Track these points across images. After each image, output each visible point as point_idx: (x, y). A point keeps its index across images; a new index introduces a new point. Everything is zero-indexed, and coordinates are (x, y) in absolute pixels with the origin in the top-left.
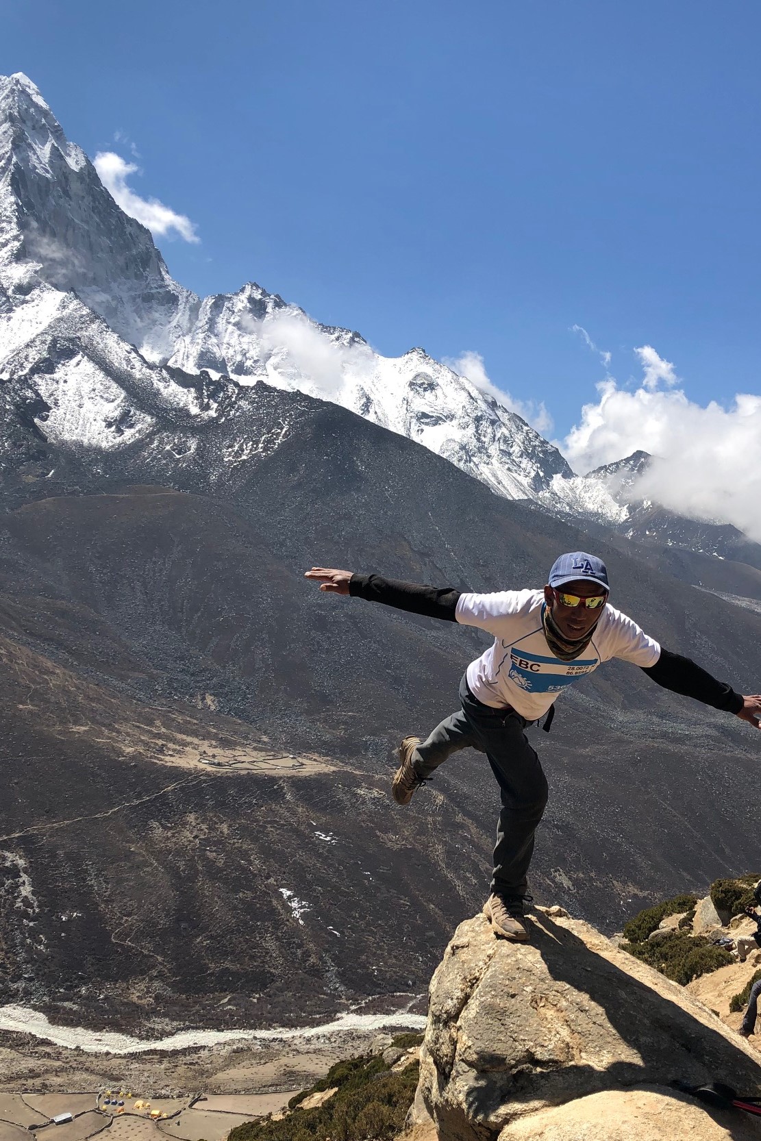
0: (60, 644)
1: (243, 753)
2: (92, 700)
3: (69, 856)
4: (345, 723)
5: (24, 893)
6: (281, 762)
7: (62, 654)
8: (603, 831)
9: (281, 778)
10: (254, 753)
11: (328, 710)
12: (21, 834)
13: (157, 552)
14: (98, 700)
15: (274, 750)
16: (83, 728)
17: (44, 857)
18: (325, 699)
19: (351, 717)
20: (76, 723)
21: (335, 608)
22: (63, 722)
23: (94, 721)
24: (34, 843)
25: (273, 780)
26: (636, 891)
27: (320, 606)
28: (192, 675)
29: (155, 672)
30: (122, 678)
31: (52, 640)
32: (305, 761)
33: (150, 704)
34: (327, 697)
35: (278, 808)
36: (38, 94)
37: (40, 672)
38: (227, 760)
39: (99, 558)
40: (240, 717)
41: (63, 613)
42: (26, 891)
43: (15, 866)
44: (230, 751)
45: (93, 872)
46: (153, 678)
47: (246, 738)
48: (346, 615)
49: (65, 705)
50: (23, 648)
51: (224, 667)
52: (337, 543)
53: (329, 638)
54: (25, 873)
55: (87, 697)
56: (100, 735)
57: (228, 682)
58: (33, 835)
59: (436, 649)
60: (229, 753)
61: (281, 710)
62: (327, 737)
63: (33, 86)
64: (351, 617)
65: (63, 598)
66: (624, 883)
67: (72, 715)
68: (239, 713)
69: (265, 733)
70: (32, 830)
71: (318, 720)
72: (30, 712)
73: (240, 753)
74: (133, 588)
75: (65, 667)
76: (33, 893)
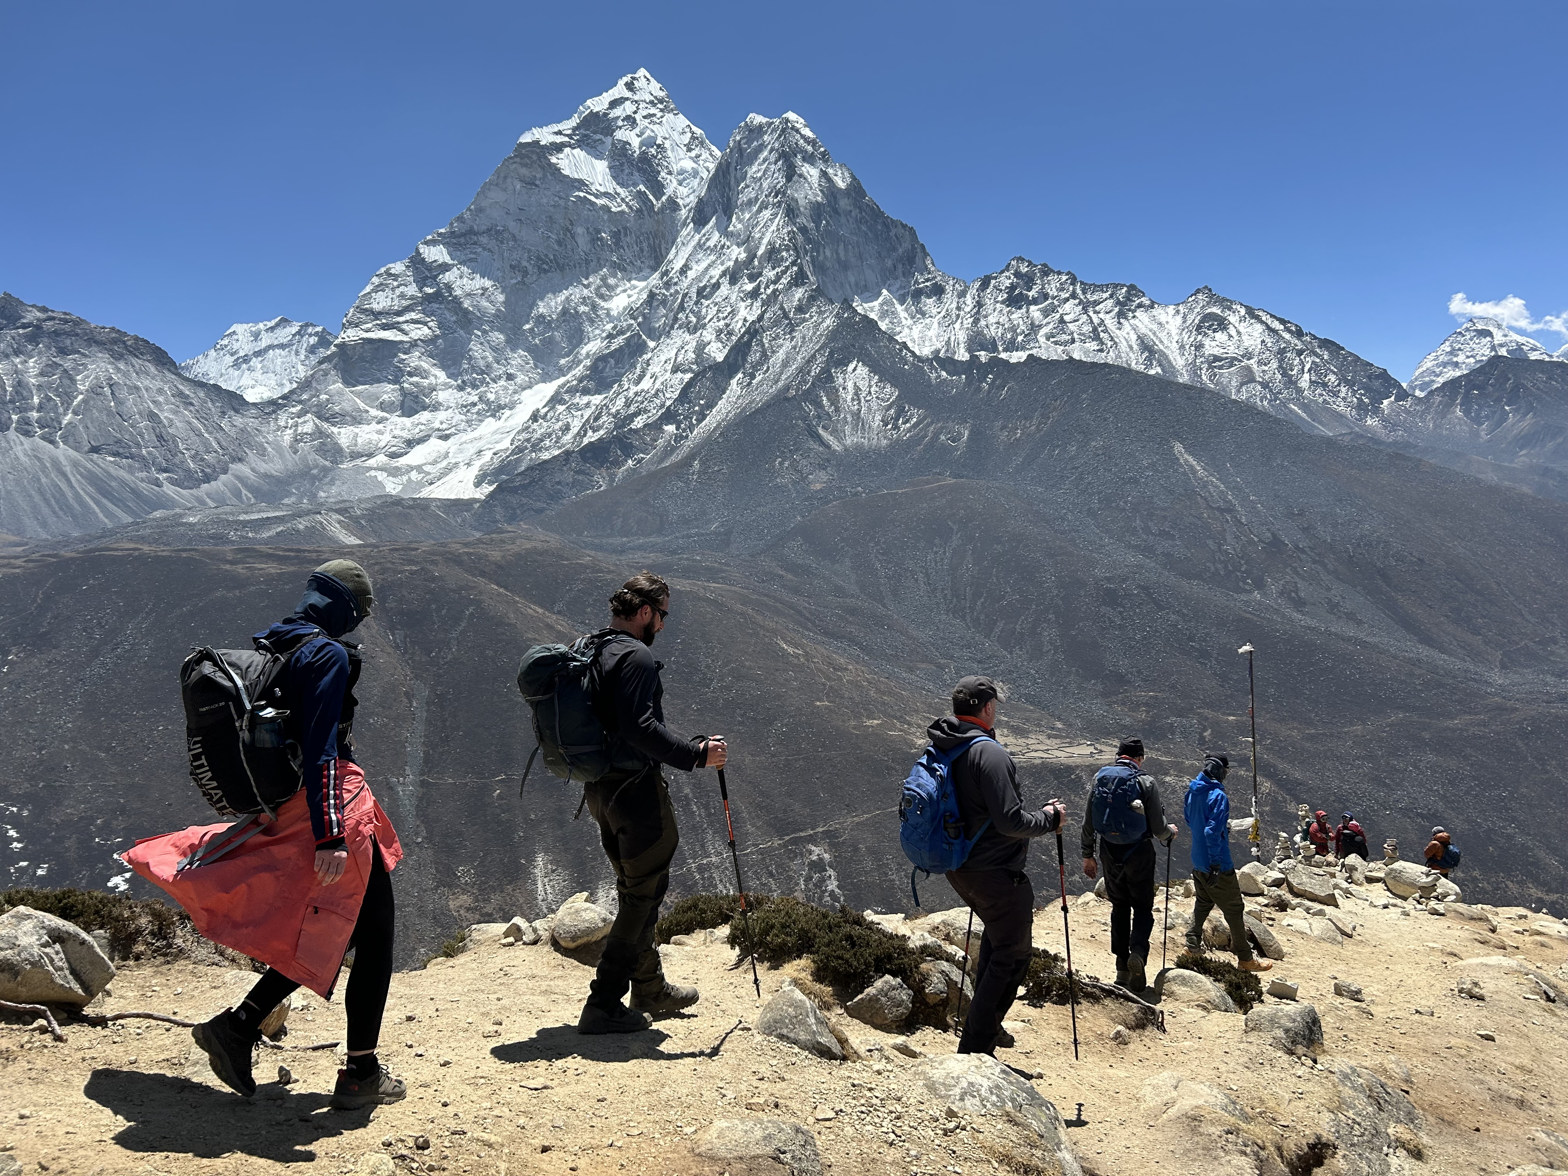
0: (852, 641)
1: (1036, 741)
2: (884, 693)
3: (871, 851)
4: (1146, 704)
5: (830, 888)
6: (1076, 750)
7: (856, 651)
8: (1486, 820)
9: (1077, 767)
10: (1048, 742)
11: (1126, 691)
12: (825, 829)
13: (937, 541)
14: (890, 693)
15: (1070, 737)
16: (876, 722)
17: (846, 851)
18: (1121, 679)
19: (1151, 697)
20: (869, 718)
21: (1124, 580)
22: (858, 716)
23: (886, 714)
24: (837, 838)
25: (1069, 769)
26: (1540, 895)
27: (1108, 579)
28: (979, 662)
29: (942, 661)
30: (911, 670)
31: (843, 637)
32: (1104, 748)
33: (938, 694)
34: (1123, 677)
35: (1077, 799)
36: (805, 126)
37: (834, 669)
38: (1020, 749)
39: (883, 554)
40: (1031, 703)
41: (853, 611)
42: (832, 885)
43: (821, 860)
44: (1023, 740)
45: (893, 866)
46: (941, 667)
47: (1039, 725)
48: (1139, 586)
49: (857, 699)
50: (818, 647)
51: (1011, 653)
52: (1124, 510)
53: (1121, 613)
54: (831, 867)
55: (878, 690)
56: (893, 728)
57: (1016, 666)
58: (836, 829)
59: (1248, 615)
60: (1021, 741)
61: (1074, 694)
62: (1127, 721)
63: (801, 120)
64: (1144, 588)
65: (853, 596)
66: (1521, 883)
67: (865, 710)
68: (1030, 699)
69: (1060, 719)
70: (834, 825)
71: (1115, 703)
72: (827, 707)
73: (1032, 741)
74: (916, 580)
75: (857, 663)
76: (838, 887)
